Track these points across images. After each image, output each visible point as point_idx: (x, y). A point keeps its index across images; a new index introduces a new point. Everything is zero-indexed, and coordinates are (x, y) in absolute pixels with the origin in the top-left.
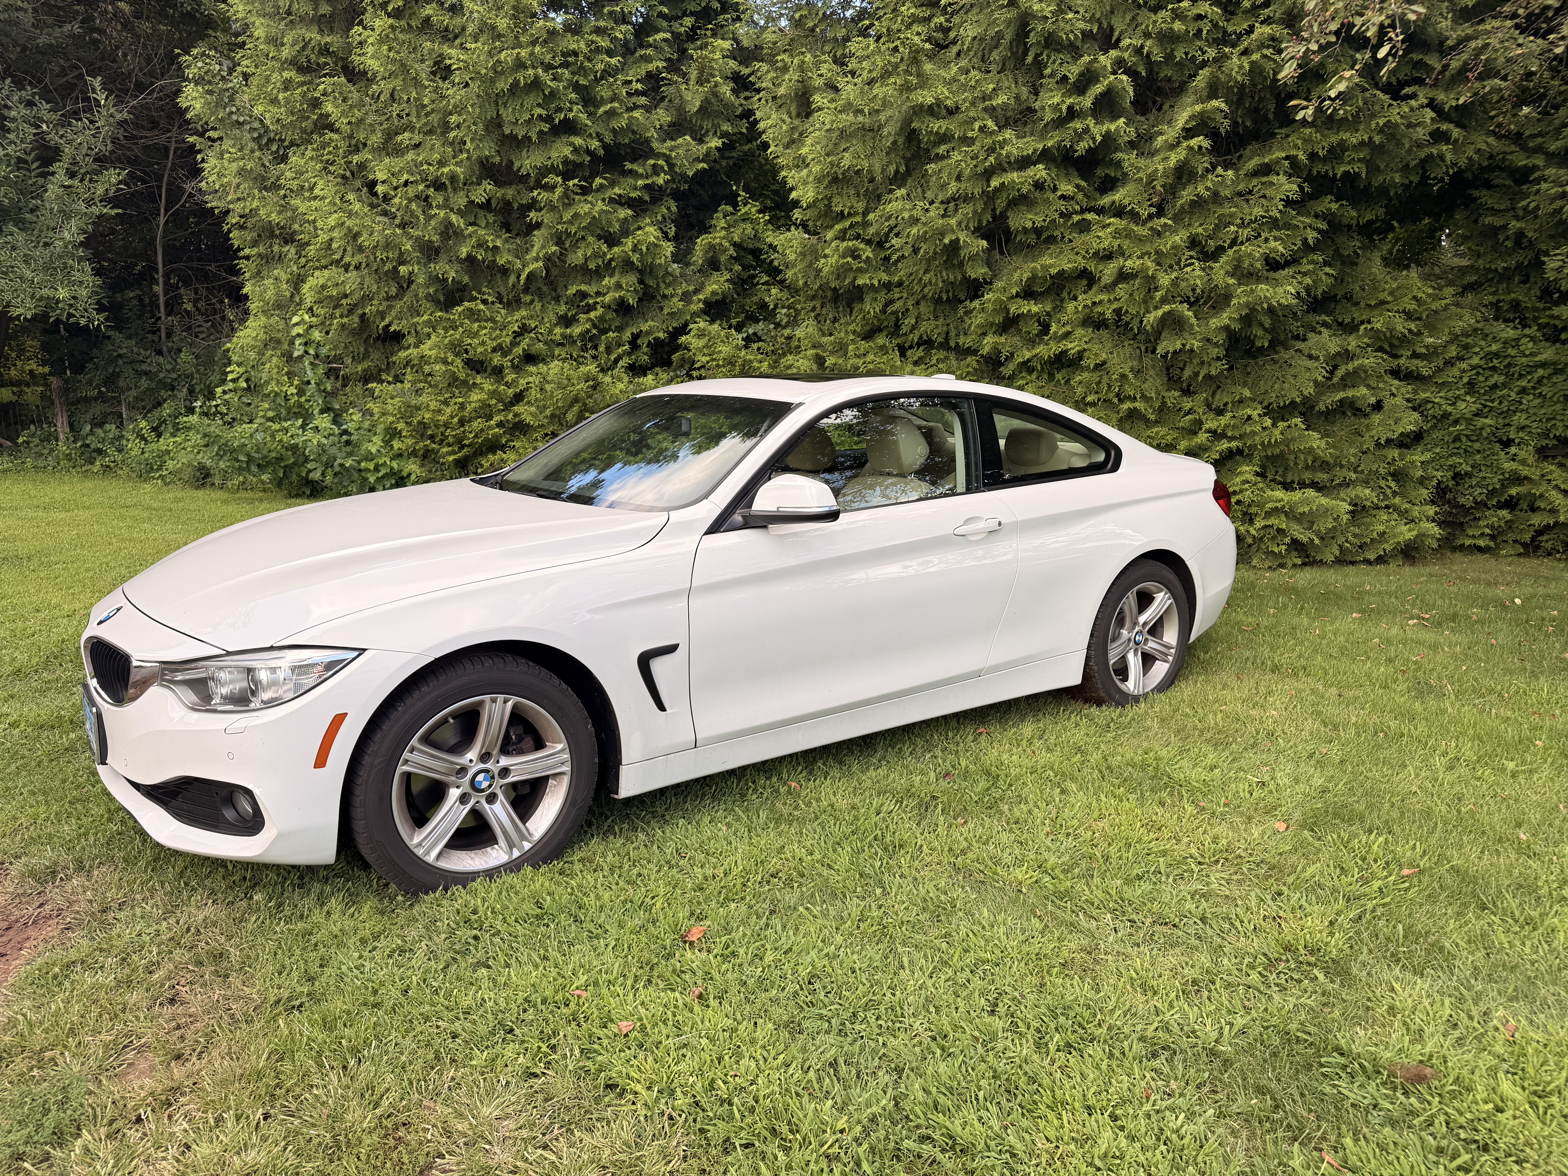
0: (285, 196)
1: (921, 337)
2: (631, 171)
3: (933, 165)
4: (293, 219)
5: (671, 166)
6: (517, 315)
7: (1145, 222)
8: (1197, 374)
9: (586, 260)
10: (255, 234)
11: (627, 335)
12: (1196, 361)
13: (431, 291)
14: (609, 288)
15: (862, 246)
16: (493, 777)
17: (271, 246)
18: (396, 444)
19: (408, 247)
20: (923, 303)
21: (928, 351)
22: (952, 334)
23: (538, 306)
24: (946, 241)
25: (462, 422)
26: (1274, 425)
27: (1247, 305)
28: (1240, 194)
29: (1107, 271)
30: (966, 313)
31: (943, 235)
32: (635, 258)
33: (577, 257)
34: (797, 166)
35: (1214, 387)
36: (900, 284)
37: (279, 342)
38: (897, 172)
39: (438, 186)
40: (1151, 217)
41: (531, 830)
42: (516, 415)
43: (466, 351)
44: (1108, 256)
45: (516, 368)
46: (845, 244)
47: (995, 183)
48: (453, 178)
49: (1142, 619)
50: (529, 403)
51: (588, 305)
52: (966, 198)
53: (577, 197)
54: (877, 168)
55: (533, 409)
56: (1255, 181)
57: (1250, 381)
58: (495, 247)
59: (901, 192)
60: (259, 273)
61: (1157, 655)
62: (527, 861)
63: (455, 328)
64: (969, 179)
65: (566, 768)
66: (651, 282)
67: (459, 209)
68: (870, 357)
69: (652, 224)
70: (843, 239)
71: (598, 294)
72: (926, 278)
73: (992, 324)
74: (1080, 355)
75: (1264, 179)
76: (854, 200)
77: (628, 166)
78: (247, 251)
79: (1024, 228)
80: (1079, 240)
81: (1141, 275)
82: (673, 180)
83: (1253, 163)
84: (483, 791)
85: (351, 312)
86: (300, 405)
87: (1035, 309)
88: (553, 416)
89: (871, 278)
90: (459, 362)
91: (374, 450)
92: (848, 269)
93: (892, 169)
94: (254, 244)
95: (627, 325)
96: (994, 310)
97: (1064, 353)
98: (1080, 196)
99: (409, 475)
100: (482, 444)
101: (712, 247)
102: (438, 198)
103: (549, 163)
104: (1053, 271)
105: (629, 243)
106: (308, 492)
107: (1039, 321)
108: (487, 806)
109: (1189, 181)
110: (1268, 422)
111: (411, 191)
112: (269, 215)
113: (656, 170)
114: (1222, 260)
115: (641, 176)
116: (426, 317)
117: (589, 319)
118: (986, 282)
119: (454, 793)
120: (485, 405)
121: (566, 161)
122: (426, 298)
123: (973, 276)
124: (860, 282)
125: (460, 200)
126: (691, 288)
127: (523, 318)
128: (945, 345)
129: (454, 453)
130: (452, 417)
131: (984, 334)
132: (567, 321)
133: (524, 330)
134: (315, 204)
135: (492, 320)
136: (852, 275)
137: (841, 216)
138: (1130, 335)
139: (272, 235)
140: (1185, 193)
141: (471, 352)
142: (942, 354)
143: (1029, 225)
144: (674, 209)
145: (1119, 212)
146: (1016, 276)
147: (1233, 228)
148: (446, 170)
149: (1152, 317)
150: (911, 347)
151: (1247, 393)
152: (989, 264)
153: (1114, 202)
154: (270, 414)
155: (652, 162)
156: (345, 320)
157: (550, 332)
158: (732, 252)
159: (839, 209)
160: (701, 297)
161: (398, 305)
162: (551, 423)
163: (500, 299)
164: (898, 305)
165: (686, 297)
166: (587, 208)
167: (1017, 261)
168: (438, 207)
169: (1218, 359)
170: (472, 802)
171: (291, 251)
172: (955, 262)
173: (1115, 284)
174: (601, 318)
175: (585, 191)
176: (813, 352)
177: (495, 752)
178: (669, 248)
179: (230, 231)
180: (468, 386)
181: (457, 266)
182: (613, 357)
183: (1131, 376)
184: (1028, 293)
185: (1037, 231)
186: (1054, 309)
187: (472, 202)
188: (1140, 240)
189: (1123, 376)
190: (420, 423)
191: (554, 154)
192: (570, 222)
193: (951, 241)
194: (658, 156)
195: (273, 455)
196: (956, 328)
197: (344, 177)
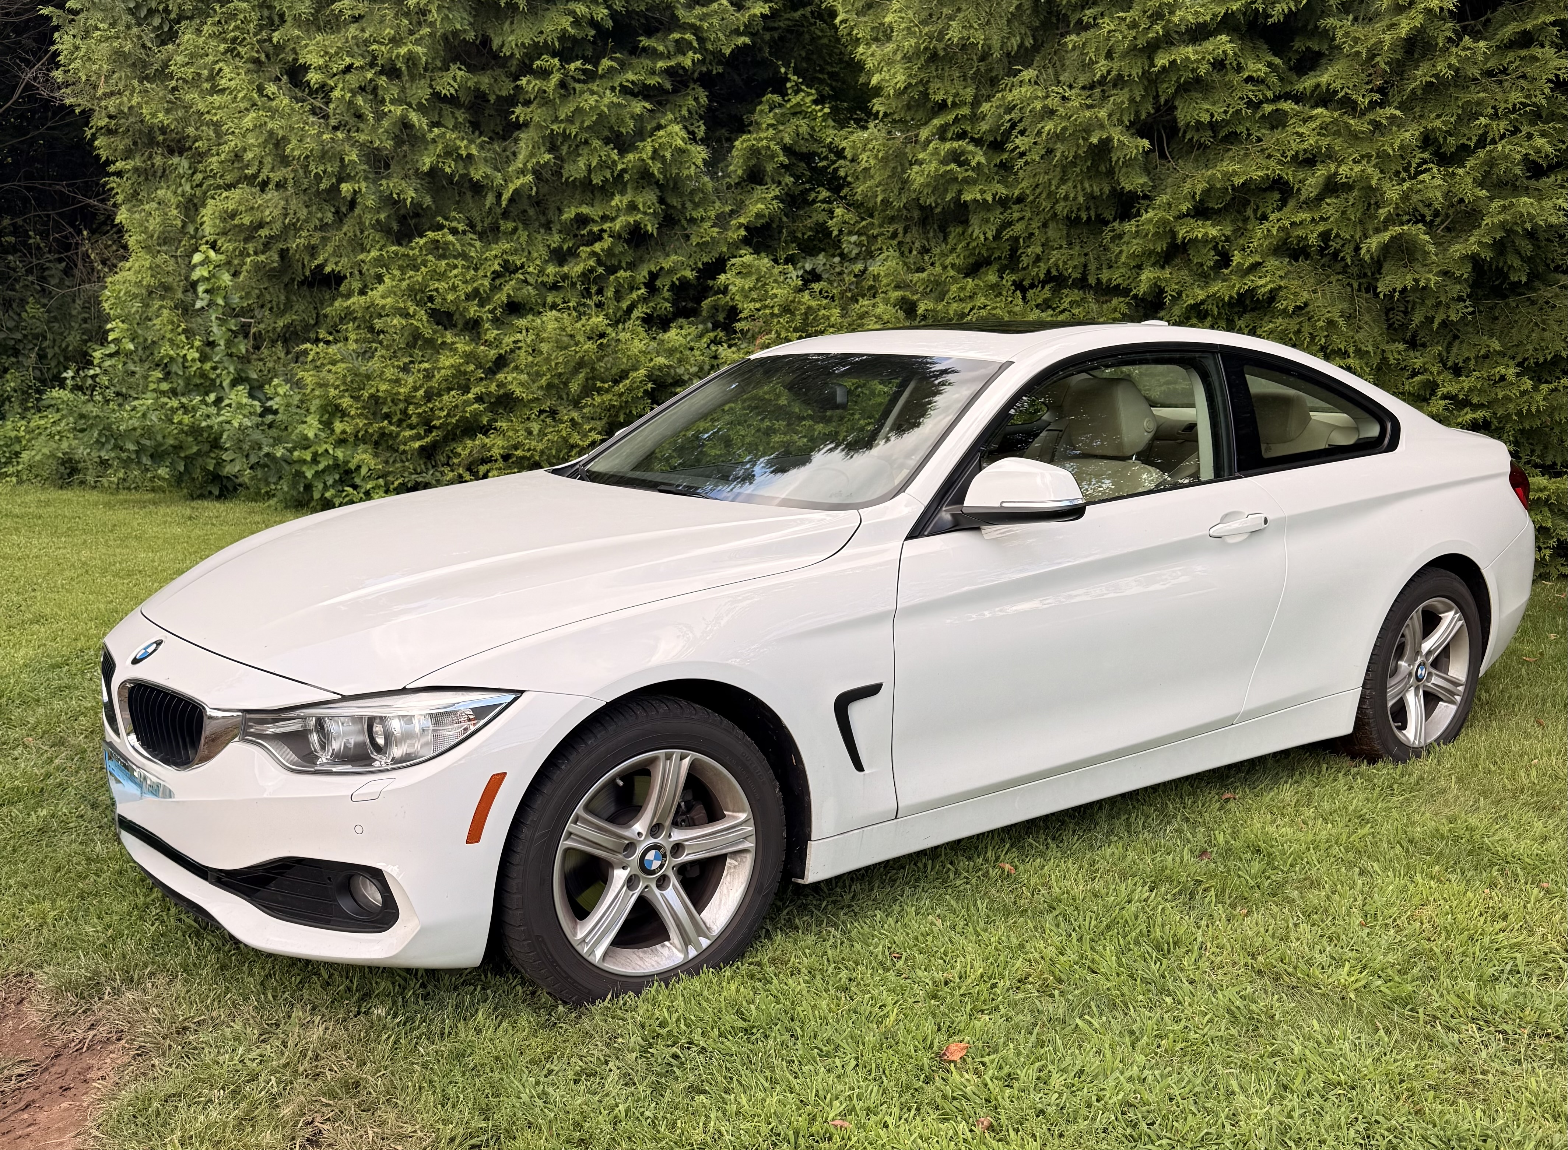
0: (175, 89)
1: (1049, 272)
2: (644, 49)
3: (1074, 37)
4: (185, 121)
5: (701, 40)
6: (496, 250)
7: (1363, 114)
8: (1430, 320)
9: (590, 170)
10: (128, 141)
11: (642, 274)
12: (1430, 302)
13: (382, 216)
14: (618, 209)
15: (971, 148)
16: (664, 856)
17: (150, 157)
18: (338, 426)
19: (354, 157)
20: (1052, 225)
21: (1056, 291)
22: (1092, 267)
23: (523, 235)
24: (1094, 140)
25: (429, 397)
26: (1535, 388)
27: (1503, 225)
28: (1489, 74)
29: (1311, 181)
30: (1113, 239)
31: (1087, 131)
32: (655, 168)
33: (576, 169)
34: (876, 39)
35: (1449, 338)
36: (1020, 200)
37: (167, 288)
38: (1021, 45)
39: (391, 72)
40: (1373, 105)
41: (709, 923)
42: (500, 385)
43: (431, 299)
44: (1309, 161)
45: (497, 322)
46: (948, 145)
47: (1162, 60)
48: (411, 59)
49: (1426, 646)
50: (516, 368)
51: (591, 232)
52: (1119, 82)
53: (578, 86)
54: (996, 42)
55: (524, 377)
56: (1511, 56)
57: (1497, 328)
58: (470, 156)
59: (1028, 74)
60: (136, 194)
61: (1441, 693)
62: (706, 961)
63: (416, 269)
64: (1124, 55)
65: (750, 844)
66: (674, 201)
67: (420, 104)
68: (980, 300)
69: (675, 121)
70: (943, 139)
71: (605, 218)
72: (1062, 191)
73: (1151, 253)
74: (1273, 296)
75: (1523, 53)
76: (958, 85)
77: (645, 42)
78: (119, 165)
79: (1198, 122)
80: (1271, 139)
81: (1359, 185)
82: (703, 62)
83: (1510, 30)
84: (653, 872)
85: (267, 246)
86: (203, 375)
87: (1213, 232)
88: (550, 386)
89: (982, 192)
90: (422, 314)
91: (311, 435)
92: (949, 179)
93: (1015, 42)
94: (128, 155)
95: (641, 260)
96: (1156, 234)
97: (1252, 292)
98: (1273, 79)
99: (359, 467)
100: (456, 426)
101: (754, 152)
102: (389, 89)
103: (541, 40)
104: (1238, 181)
105: (647, 148)
106: (216, 492)
107: (1215, 248)
108: (657, 892)
109: (1423, 55)
110: (1527, 384)
111: (353, 79)
112: (154, 115)
113: (681, 47)
114: (1468, 164)
115: (661, 56)
116: (374, 253)
117: (594, 254)
118: (1146, 197)
119: (620, 876)
120: (459, 372)
121: (563, 37)
122: (373, 227)
123: (1128, 187)
124: (967, 197)
125: (421, 92)
126: (728, 209)
127: (505, 252)
128: (1082, 283)
129: (418, 437)
130: (416, 389)
131: (1139, 267)
132: (560, 257)
133: (509, 269)
134: (217, 99)
135: (464, 256)
136: (955, 187)
137: (942, 107)
138: (1339, 267)
139: (152, 142)
140: (1419, 73)
141: (438, 300)
142: (1076, 295)
143: (1205, 118)
144: (704, 100)
145: (1325, 98)
146: (1187, 187)
147: (1483, 120)
148: (403, 51)
149: (1374, 243)
150: (1032, 286)
151: (1496, 345)
152: (1147, 171)
153: (1318, 85)
154: (165, 386)
155: (676, 36)
156: (262, 258)
157: (542, 271)
158: (782, 158)
159: (939, 97)
160: (742, 220)
161: (337, 237)
162: (547, 396)
163: (472, 225)
164: (1018, 229)
165: (722, 221)
166: (592, 100)
167: (1185, 167)
168: (392, 102)
169: (1460, 299)
170: (641, 886)
171: (182, 163)
172: (1103, 168)
173: (1320, 199)
174: (609, 252)
175: (590, 76)
176: (899, 294)
177: (668, 823)
178: (700, 153)
179: (94, 137)
180: (433, 347)
181: (415, 182)
182: (624, 305)
183: (1341, 322)
184: (1201, 211)
185: (1213, 126)
186: (1234, 231)
187: (439, 94)
188: (1354, 137)
189: (1331, 323)
190: (372, 396)
191: (548, 27)
192: (570, 120)
193: (1101, 140)
194: (684, 27)
195: (171, 441)
196: (1098, 259)
197: (257, 61)
